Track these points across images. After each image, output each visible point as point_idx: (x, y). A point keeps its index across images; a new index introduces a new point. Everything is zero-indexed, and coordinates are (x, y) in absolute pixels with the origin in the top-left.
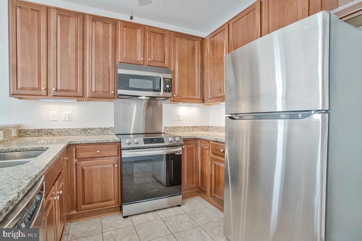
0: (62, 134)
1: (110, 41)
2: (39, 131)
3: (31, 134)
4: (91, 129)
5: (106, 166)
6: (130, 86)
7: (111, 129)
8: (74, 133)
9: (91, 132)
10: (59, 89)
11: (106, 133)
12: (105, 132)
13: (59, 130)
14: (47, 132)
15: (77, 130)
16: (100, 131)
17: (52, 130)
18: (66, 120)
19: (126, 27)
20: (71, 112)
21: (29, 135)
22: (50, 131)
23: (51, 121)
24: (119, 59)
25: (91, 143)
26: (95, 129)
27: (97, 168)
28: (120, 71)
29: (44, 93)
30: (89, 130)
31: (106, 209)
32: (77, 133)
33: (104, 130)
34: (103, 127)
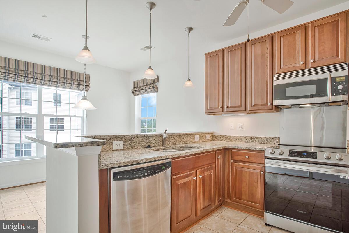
0: (236, 140)
1: (268, 56)
2: (223, 137)
3: (218, 138)
4: (258, 138)
5: (254, 171)
6: (287, 95)
7: (275, 139)
8: (245, 140)
9: (257, 140)
10: (229, 106)
11: (271, 143)
12: (270, 141)
13: (234, 137)
14: (227, 138)
15: (246, 138)
16: (265, 140)
17: (230, 137)
18: (240, 129)
19: (283, 36)
20: (243, 123)
21: (217, 140)
22: (229, 137)
23: (230, 130)
24: (276, 70)
25: (242, 148)
26: (261, 138)
27: (246, 171)
28: (276, 83)
29: (221, 110)
30: (256, 139)
31: (255, 210)
32: (246, 140)
33: (269, 139)
34: (268, 136)
